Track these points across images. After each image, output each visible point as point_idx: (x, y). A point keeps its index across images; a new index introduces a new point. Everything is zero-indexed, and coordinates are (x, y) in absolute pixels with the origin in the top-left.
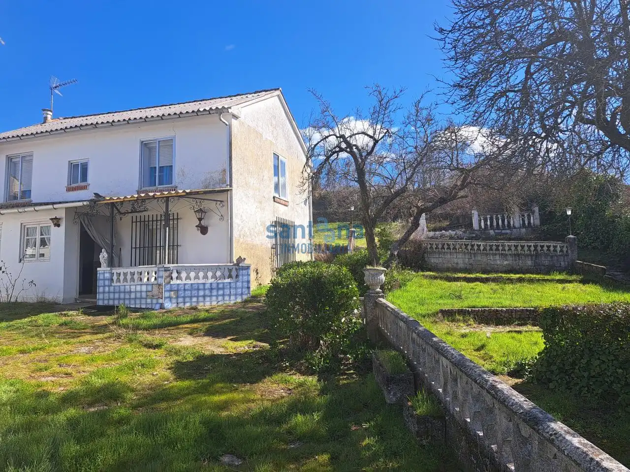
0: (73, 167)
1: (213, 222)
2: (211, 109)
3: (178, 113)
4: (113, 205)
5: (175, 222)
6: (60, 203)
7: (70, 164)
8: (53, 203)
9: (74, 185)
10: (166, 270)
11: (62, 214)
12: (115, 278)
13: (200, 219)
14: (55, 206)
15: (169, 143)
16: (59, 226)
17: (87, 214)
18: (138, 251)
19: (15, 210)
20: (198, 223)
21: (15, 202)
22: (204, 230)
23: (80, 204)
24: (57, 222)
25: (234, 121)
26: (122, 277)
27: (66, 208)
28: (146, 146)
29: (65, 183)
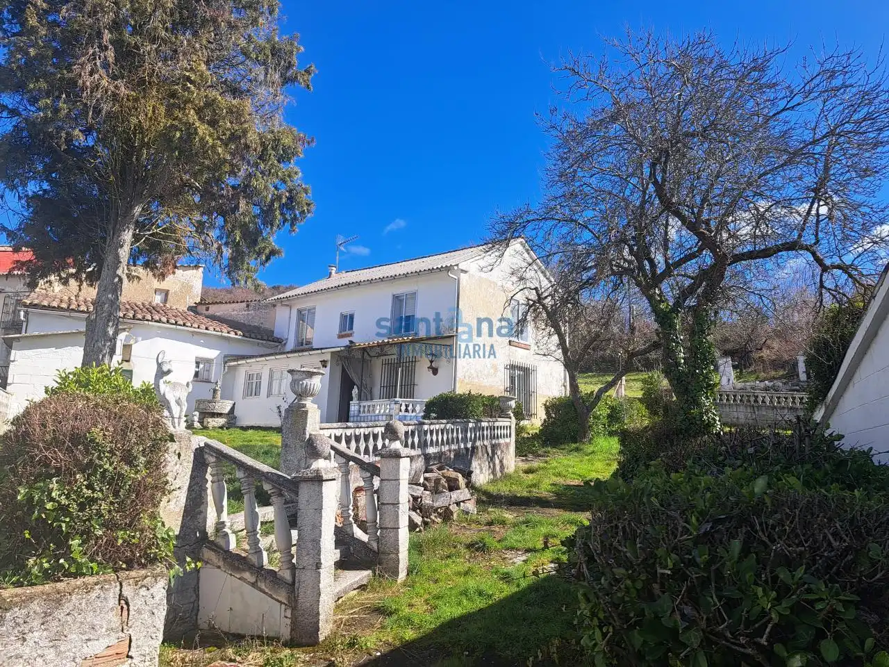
0: (344, 317)
1: (442, 364)
2: (442, 267)
3: (418, 271)
4: (364, 349)
5: (413, 364)
6: (327, 348)
7: (342, 315)
8: (321, 349)
9: (343, 333)
10: (396, 403)
11: (328, 357)
12: (362, 410)
13: (431, 362)
14: (323, 351)
15: (413, 295)
16: (326, 367)
17: (346, 358)
18: (385, 389)
19: (296, 354)
20: (429, 365)
21: (301, 347)
22: (435, 371)
23: (339, 349)
24: (324, 363)
25: (462, 275)
26: (366, 409)
27: (332, 353)
28: (397, 299)
29: (336, 331)
